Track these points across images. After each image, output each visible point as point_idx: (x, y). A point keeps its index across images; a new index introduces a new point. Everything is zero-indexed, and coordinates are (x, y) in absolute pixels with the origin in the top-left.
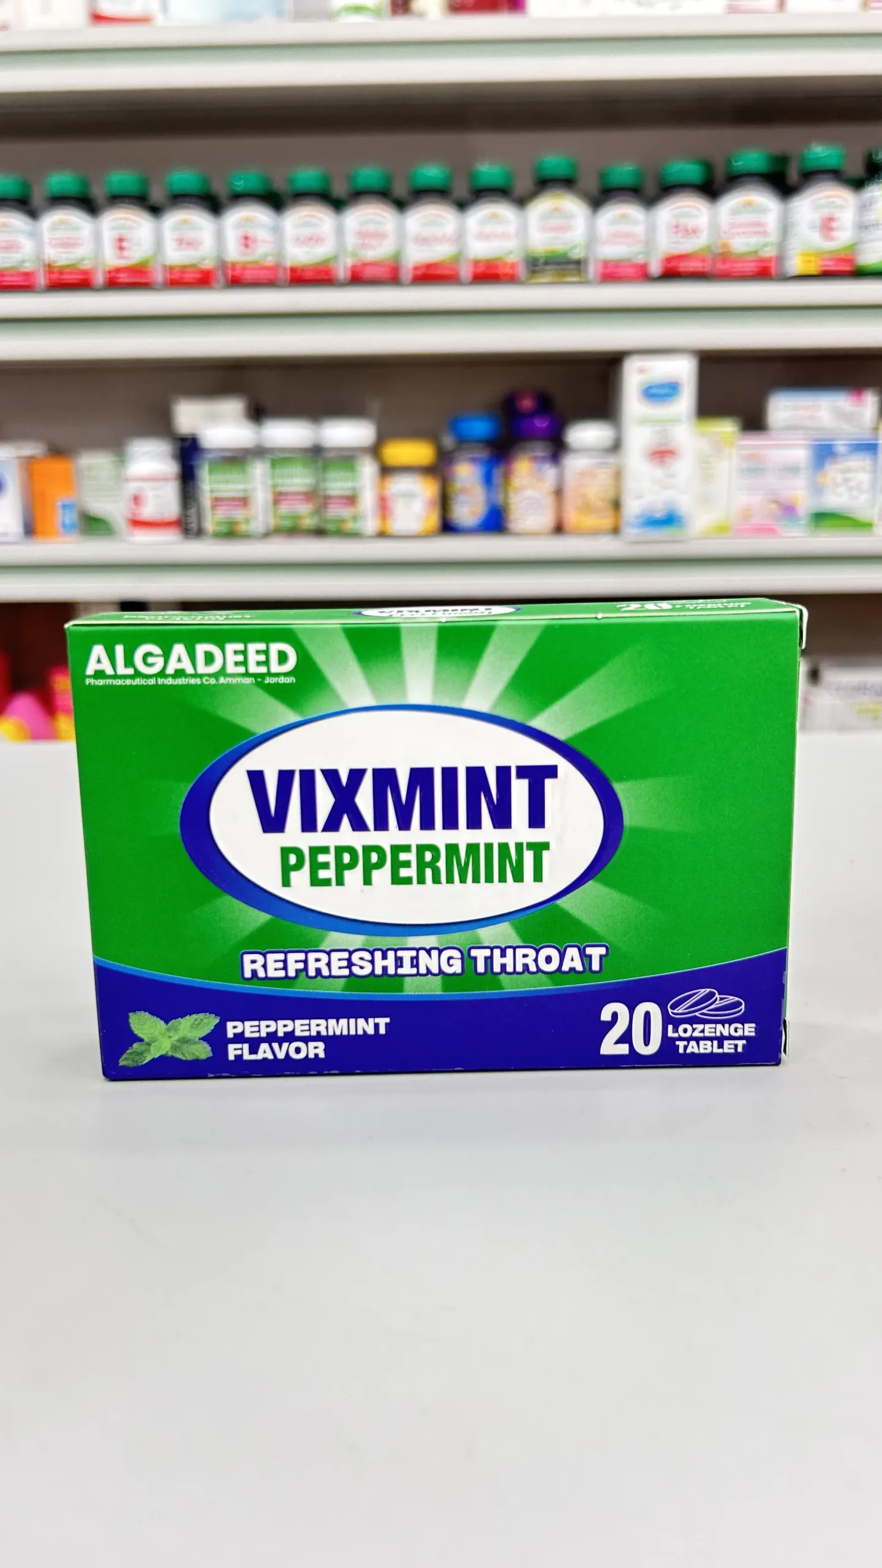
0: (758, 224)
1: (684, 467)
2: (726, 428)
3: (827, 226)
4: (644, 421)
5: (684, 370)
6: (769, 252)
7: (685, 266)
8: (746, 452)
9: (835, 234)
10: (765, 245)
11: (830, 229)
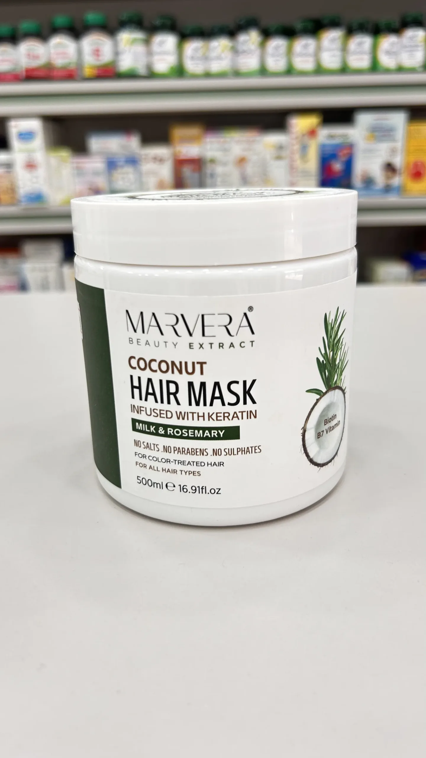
0: (64, 53)
1: (41, 172)
2: (65, 154)
3: (97, 52)
4: (21, 151)
5: (35, 125)
6: (73, 67)
7: (36, 73)
8: (75, 165)
9: (100, 58)
10: (70, 63)
11: (98, 55)
